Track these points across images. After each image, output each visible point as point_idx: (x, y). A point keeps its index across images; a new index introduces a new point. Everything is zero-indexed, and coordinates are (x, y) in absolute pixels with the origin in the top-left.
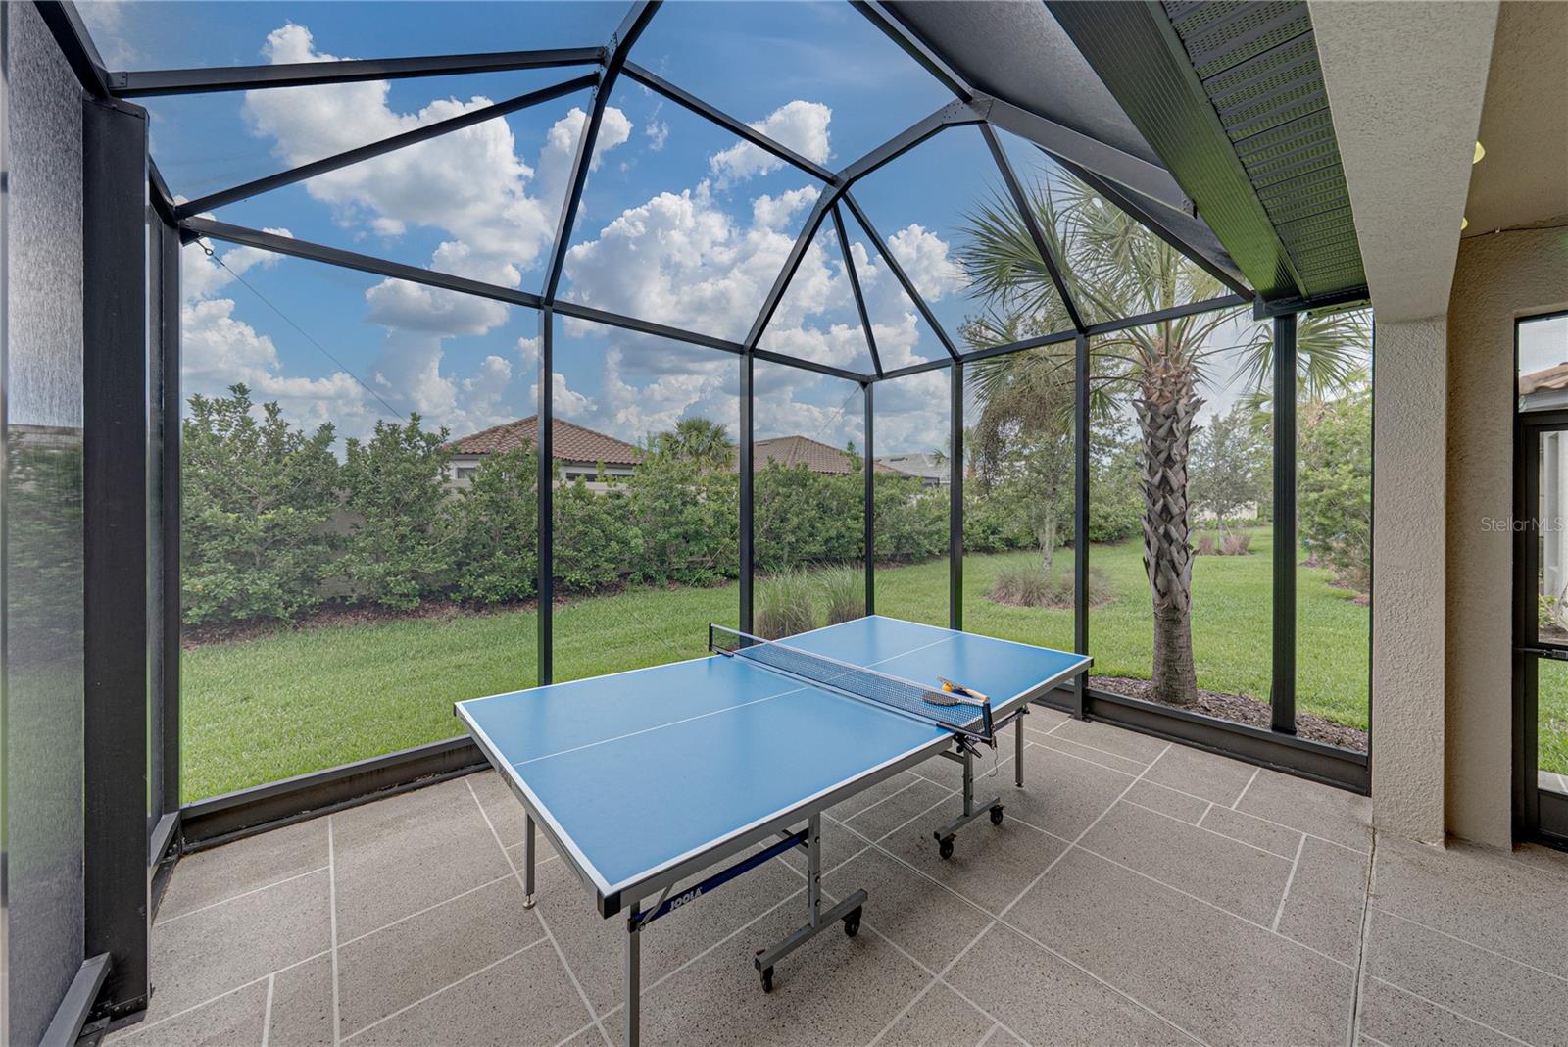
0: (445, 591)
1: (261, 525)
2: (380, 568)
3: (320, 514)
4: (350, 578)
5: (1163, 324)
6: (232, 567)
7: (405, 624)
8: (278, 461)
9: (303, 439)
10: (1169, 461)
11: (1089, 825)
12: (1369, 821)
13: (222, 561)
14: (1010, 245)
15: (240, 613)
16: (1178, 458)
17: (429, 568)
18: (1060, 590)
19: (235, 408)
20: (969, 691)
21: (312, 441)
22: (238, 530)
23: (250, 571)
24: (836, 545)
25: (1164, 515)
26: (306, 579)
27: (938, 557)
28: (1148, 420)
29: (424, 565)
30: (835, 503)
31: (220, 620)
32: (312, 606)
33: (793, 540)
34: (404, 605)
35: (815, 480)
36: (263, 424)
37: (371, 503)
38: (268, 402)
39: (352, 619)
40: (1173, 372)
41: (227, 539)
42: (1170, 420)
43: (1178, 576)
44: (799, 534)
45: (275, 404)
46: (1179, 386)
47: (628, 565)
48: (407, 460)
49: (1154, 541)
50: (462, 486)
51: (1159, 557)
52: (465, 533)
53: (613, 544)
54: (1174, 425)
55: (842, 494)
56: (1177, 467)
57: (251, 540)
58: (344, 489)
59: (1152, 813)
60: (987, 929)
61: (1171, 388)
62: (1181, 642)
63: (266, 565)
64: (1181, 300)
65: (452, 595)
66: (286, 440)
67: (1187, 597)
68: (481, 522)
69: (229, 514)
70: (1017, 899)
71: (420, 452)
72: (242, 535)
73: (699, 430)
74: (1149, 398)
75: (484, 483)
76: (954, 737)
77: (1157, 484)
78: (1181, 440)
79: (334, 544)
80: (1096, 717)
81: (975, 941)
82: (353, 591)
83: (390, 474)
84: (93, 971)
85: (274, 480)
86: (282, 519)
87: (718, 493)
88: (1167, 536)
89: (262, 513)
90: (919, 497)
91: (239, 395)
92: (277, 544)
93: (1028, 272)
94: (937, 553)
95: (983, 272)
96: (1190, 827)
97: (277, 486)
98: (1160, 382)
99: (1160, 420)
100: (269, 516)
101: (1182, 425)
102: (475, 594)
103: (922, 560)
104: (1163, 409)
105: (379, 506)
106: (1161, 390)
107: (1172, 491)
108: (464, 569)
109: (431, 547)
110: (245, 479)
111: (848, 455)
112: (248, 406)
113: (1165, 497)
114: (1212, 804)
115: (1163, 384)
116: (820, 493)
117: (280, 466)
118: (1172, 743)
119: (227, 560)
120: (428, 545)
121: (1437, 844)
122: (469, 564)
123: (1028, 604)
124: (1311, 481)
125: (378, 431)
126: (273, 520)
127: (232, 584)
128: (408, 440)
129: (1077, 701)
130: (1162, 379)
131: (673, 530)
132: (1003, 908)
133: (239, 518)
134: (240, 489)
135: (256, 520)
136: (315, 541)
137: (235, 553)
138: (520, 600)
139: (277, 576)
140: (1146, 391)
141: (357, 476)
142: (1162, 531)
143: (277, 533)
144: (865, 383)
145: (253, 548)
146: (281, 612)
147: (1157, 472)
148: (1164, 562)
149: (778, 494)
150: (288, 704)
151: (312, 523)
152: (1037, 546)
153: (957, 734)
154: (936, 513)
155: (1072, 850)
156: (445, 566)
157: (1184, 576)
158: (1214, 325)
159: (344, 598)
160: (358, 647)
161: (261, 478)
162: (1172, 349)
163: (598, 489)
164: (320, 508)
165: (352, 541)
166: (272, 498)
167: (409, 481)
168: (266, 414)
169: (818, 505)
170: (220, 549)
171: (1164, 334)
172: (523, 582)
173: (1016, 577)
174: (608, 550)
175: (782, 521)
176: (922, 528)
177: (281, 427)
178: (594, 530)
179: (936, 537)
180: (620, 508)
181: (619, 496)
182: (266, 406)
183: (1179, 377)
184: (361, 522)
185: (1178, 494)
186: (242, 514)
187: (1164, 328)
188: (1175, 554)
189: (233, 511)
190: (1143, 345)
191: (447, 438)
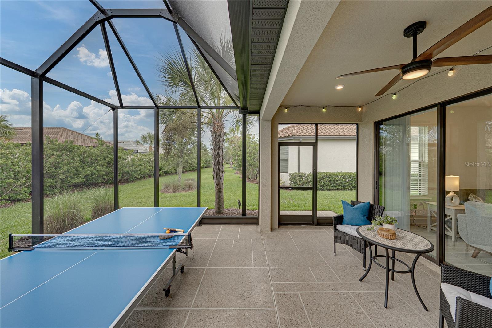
5: (218, 110)
10: (219, 148)
11: (209, 259)
12: (260, 231)
14: (178, 72)
16: (221, 147)
18: (184, 187)
20: (177, 230)
24: (91, 178)
25: (218, 163)
27: (140, 179)
28: (214, 137)
30: (90, 159)
33: (64, 177)
35: (78, 149)
40: (220, 124)
42: (220, 137)
43: (221, 179)
44: (68, 174)
46: (221, 128)
49: (216, 170)
51: (217, 175)
55: (94, 155)
56: (221, 150)
59: (223, 248)
60: (188, 315)
61: (220, 128)
62: (221, 197)
64: (221, 104)
67: (223, 185)
70: (195, 297)
74: (214, 130)
76: (177, 251)
77: (216, 154)
78: (222, 143)
80: (203, 224)
81: (186, 322)
88: (219, 169)
90: (132, 157)
93: (183, 83)
94: (140, 178)
95: (169, 78)
96: (232, 248)
98: (217, 126)
99: (217, 137)
101: (222, 139)
103: (133, 181)
104: (218, 134)
106: (217, 128)
111: (96, 139)
113: (218, 158)
114: (234, 239)
115: (218, 127)
116: (81, 155)
118: (222, 226)
121: (269, 232)
123: (174, 192)
124: (238, 155)
130: (218, 125)
132: (192, 303)
140: (214, 128)
142: (217, 167)
144: (114, 108)
147: (216, 151)
148: (218, 176)
149: (53, 155)
152: (176, 173)
153: (178, 248)
154: (139, 163)
155: (207, 270)
157: (222, 179)
158: (228, 113)
162: (220, 117)
169: (80, 160)
171: (218, 113)
173: (171, 184)
175: (56, 168)
176: (133, 169)
179: (139, 172)
183: (221, 126)
185: (221, 157)
187: (218, 111)
188: (220, 174)
190: (213, 115)
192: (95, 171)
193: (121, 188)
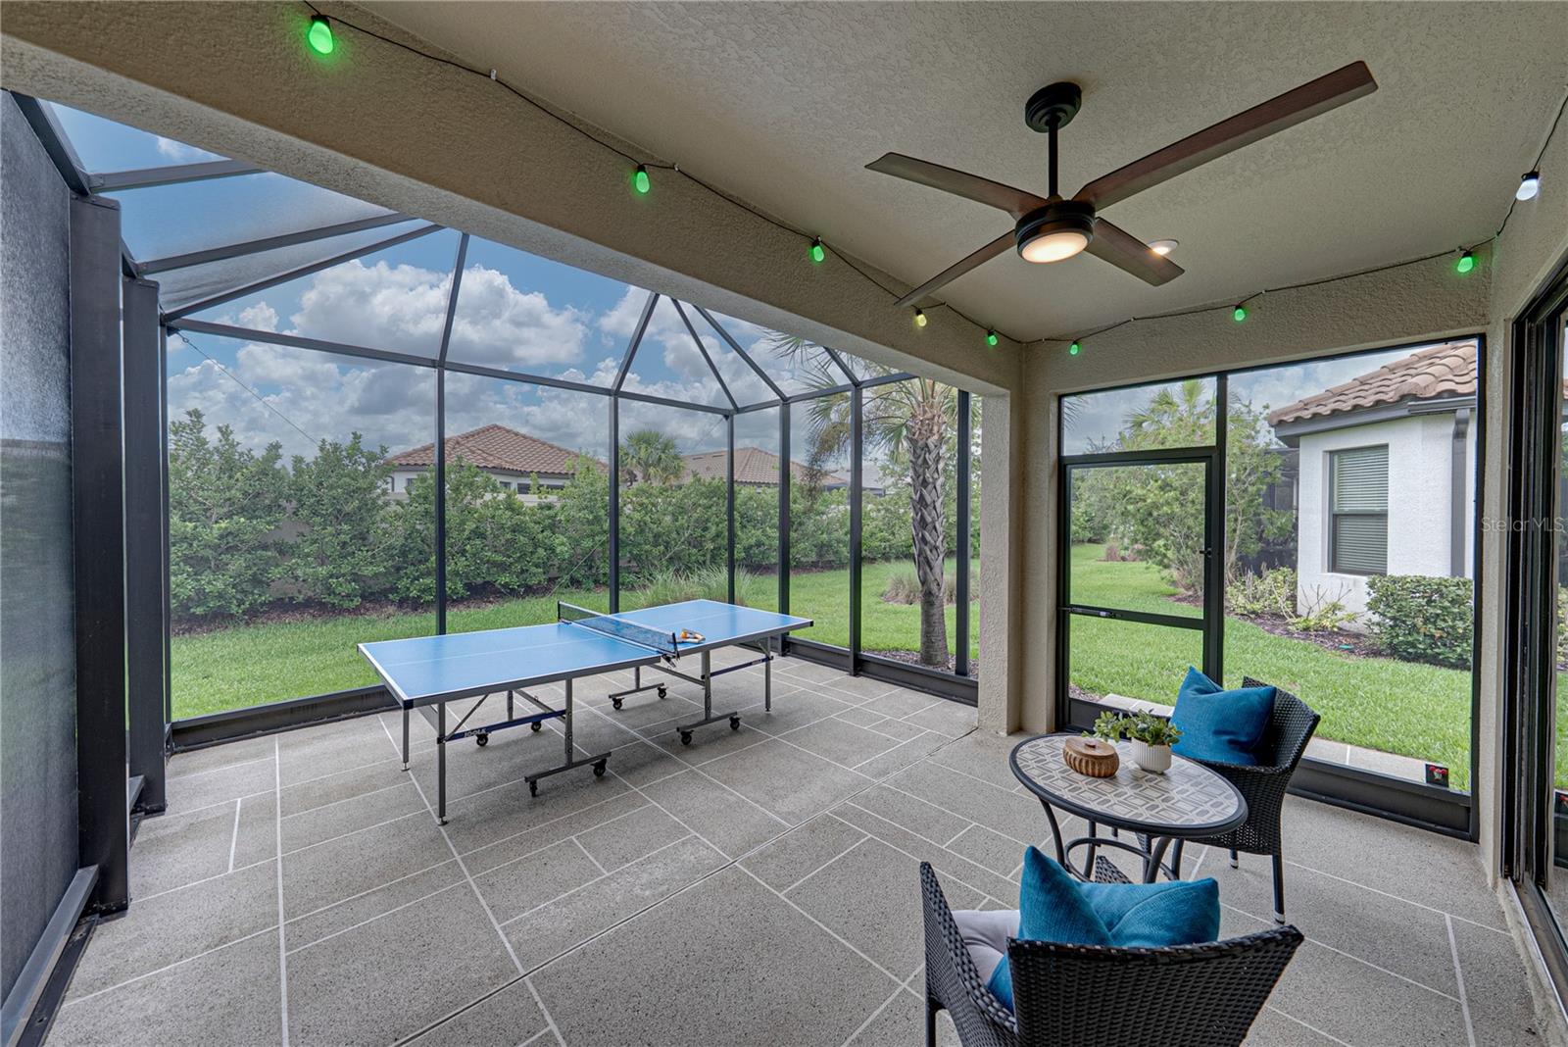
0: (384, 593)
1: (216, 532)
2: (323, 571)
3: (268, 523)
4: (297, 580)
6: (190, 570)
7: (347, 620)
8: (230, 477)
9: (253, 458)
10: (926, 483)
11: (795, 728)
12: (976, 723)
13: (182, 564)
15: (198, 609)
16: (931, 480)
17: (368, 571)
19: (191, 430)
21: (261, 459)
22: (195, 538)
23: (206, 573)
25: (922, 524)
26: (256, 581)
29: (363, 568)
31: (180, 616)
32: (262, 604)
34: (346, 604)
36: (217, 444)
37: (315, 514)
38: (220, 425)
39: (298, 616)
40: (929, 415)
41: (185, 545)
42: (925, 451)
43: (931, 569)
44: (720, 542)
45: (227, 427)
47: (556, 570)
48: (349, 476)
49: (918, 543)
50: (399, 498)
52: (401, 541)
53: (541, 551)
54: (927, 455)
56: (930, 487)
57: (207, 546)
58: (291, 501)
59: (843, 723)
63: (220, 568)
65: (390, 595)
66: (237, 457)
68: (418, 531)
69: (187, 523)
70: (713, 760)
71: (361, 468)
72: (200, 541)
73: (648, 442)
75: (419, 496)
76: (662, 656)
77: (918, 499)
78: (933, 467)
79: (283, 550)
80: (866, 674)
82: (300, 592)
83: (331, 487)
84: (86, 877)
85: (228, 494)
86: (233, 528)
87: (641, 505)
89: (216, 522)
91: (194, 419)
92: (229, 549)
95: (783, 339)
97: (229, 499)
99: (918, 451)
100: (223, 525)
102: (411, 595)
104: (921, 443)
105: (322, 516)
107: (927, 505)
108: (402, 572)
109: (370, 553)
110: (201, 493)
112: (202, 427)
113: (921, 510)
115: (921, 425)
117: (233, 481)
118: (902, 688)
119: (186, 564)
120: (367, 551)
121: (1003, 733)
122: (406, 568)
123: (910, 602)
125: (322, 449)
126: (226, 528)
127: (191, 584)
128: (349, 457)
129: (850, 662)
131: (597, 538)
132: (700, 764)
133: (196, 527)
134: (196, 501)
135: (211, 528)
136: (265, 547)
137: (192, 558)
138: (454, 601)
139: (231, 577)
141: (302, 490)
142: (920, 535)
143: (230, 540)
144: (727, 415)
145: (208, 553)
146: (234, 609)
147: (918, 491)
150: (243, 679)
151: (261, 531)
155: (771, 740)
156: (382, 569)
159: (291, 599)
160: (304, 639)
161: (215, 492)
162: (930, 396)
163: (530, 501)
164: (268, 518)
165: (298, 547)
166: (226, 510)
167: (351, 493)
168: (219, 435)
170: (180, 554)
172: (455, 584)
174: (536, 556)
177: (233, 446)
178: (521, 538)
180: (549, 517)
181: (549, 507)
182: (220, 429)
184: (306, 530)
185: (931, 508)
186: (198, 524)
189: (190, 520)
191: (386, 455)
192: (763, 539)
193: (794, 580)
